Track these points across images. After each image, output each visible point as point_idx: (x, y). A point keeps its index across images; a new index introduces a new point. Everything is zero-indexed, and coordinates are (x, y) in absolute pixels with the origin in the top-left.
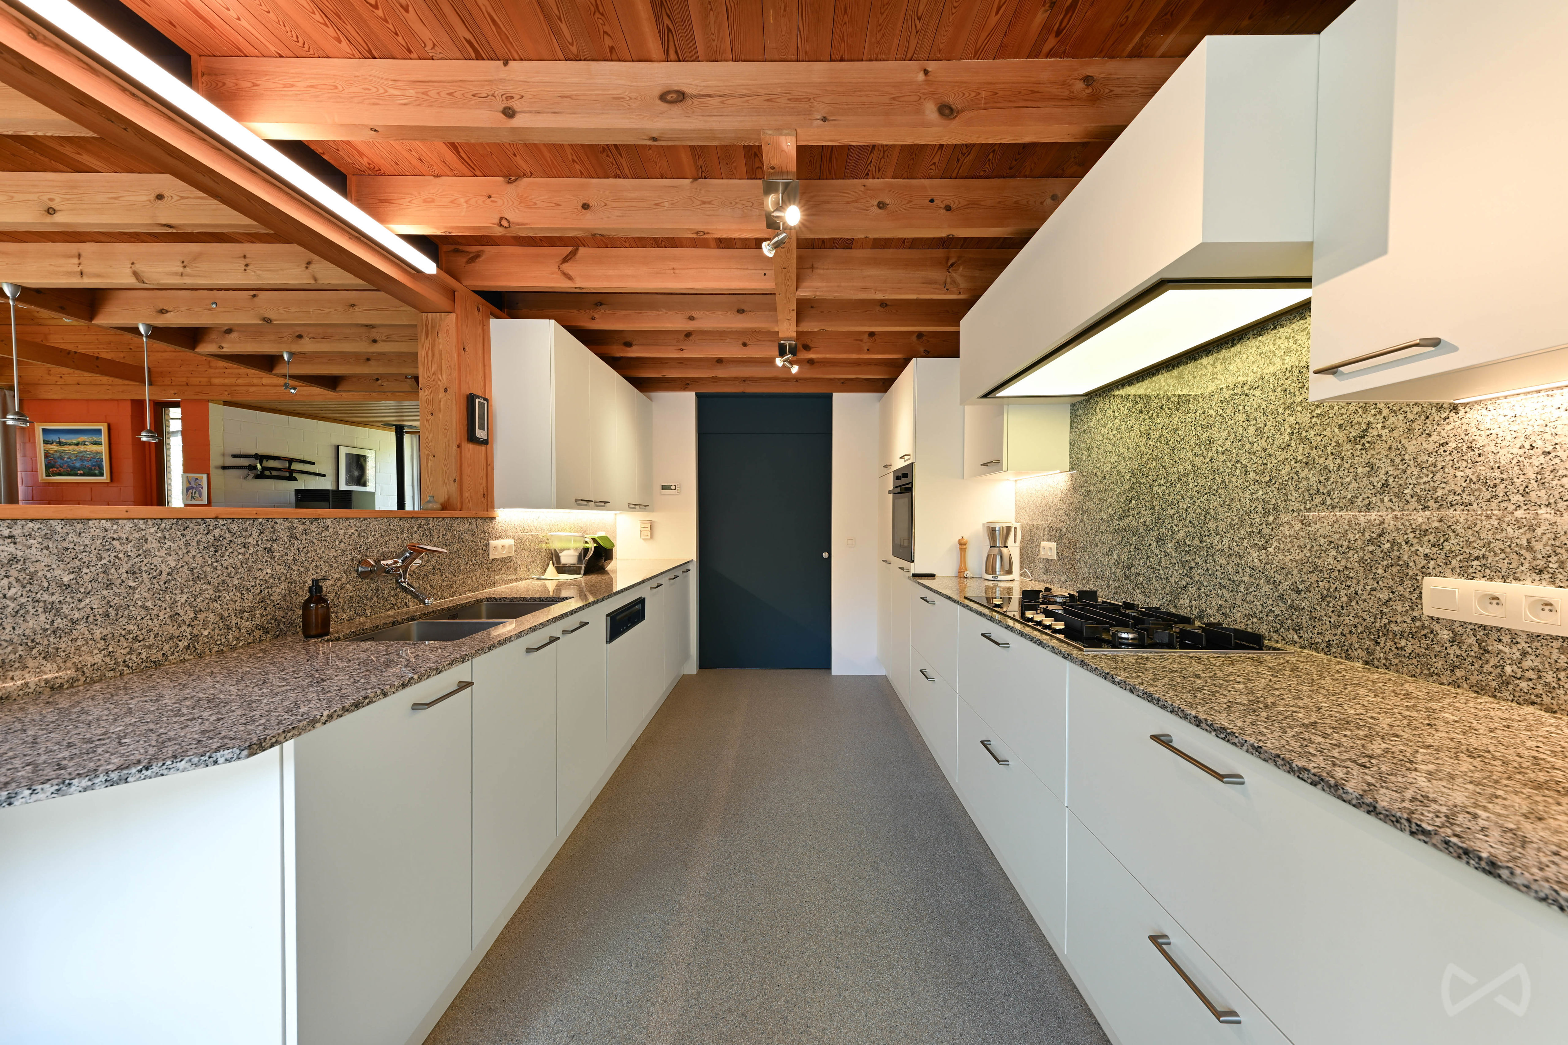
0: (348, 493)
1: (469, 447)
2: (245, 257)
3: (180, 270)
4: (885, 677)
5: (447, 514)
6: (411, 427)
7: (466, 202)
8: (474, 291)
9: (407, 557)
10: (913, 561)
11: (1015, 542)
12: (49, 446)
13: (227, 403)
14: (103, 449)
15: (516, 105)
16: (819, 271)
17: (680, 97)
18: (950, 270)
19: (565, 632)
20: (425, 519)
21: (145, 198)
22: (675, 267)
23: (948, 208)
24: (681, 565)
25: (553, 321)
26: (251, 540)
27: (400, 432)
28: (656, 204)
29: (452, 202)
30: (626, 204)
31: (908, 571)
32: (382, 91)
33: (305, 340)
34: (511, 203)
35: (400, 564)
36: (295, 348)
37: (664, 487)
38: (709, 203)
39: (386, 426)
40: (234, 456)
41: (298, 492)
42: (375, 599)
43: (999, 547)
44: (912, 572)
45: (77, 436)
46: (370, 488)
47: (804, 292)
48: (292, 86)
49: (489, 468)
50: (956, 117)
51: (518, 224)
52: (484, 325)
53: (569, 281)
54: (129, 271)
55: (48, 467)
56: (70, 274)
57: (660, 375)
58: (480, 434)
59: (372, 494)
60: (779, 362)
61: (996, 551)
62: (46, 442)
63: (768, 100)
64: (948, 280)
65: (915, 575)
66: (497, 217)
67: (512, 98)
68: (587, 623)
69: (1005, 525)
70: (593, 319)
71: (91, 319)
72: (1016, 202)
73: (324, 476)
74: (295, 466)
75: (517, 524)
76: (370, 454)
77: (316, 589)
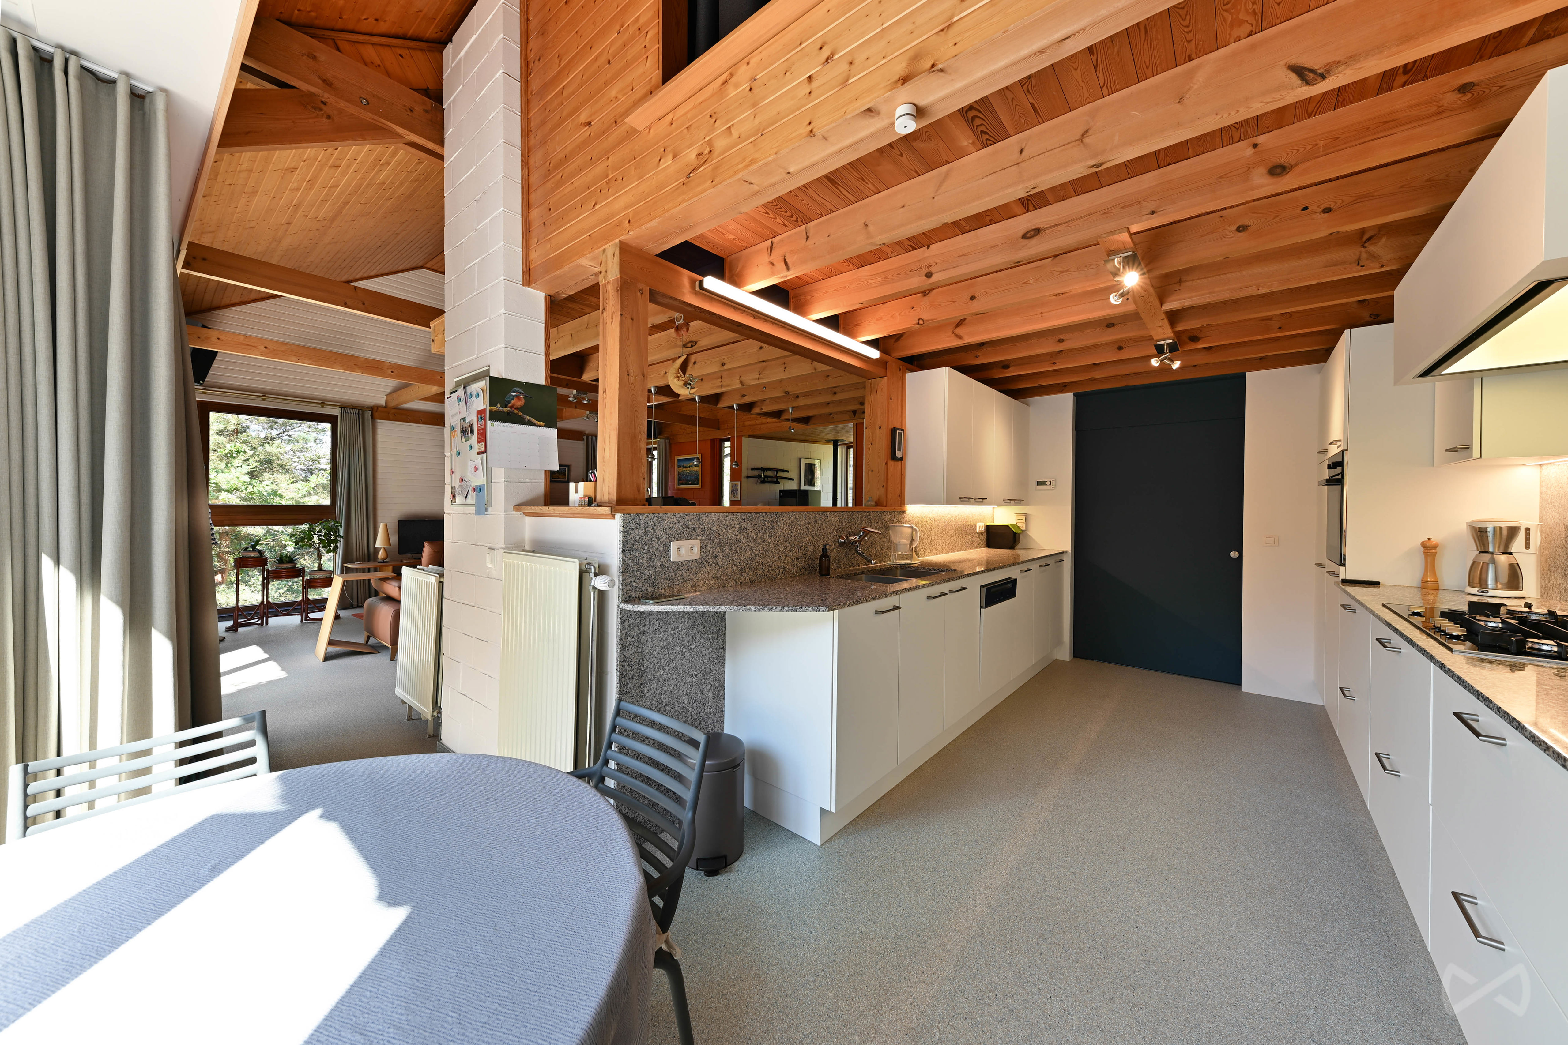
0: (807, 491)
1: (892, 464)
2: (784, 363)
3: (758, 376)
4: (1322, 708)
5: (879, 508)
6: (842, 440)
7: (899, 314)
8: (898, 359)
9: (861, 536)
10: (1344, 565)
11: (1527, 546)
12: (680, 469)
13: (751, 436)
14: (699, 469)
15: (933, 269)
16: (1187, 284)
17: (1037, 231)
18: (1366, 245)
19: (951, 591)
20: (869, 512)
21: (756, 350)
22: (1042, 311)
23: (1327, 210)
24: (1053, 555)
25: (947, 368)
26: (802, 523)
27: (835, 444)
28: (1023, 283)
29: (891, 317)
30: (1002, 289)
31: (1338, 575)
32: (866, 282)
33: (800, 398)
34: (925, 308)
35: (858, 539)
36: (795, 404)
37: (1039, 483)
38: (1067, 271)
39: (828, 441)
40: (752, 469)
41: (781, 491)
42: (845, 559)
43: (1492, 553)
44: (1342, 577)
45: (688, 462)
46: (816, 488)
47: (1172, 305)
48: (827, 292)
49: (903, 476)
50: (1289, 172)
51: (928, 321)
52: (902, 379)
53: (960, 340)
54: (738, 381)
55: (679, 480)
56: (718, 387)
57: (1036, 385)
58: (899, 454)
59: (819, 491)
60: (1155, 362)
61: (1486, 558)
62: (679, 467)
63: (1104, 213)
64: (1364, 256)
65: (1345, 582)
66: (917, 319)
67: (931, 266)
68: (967, 588)
69: (1504, 525)
70: (977, 357)
71: (717, 405)
72: (1429, 180)
73: (793, 480)
74: (780, 474)
75: (918, 515)
76: (817, 462)
77: (825, 550)
